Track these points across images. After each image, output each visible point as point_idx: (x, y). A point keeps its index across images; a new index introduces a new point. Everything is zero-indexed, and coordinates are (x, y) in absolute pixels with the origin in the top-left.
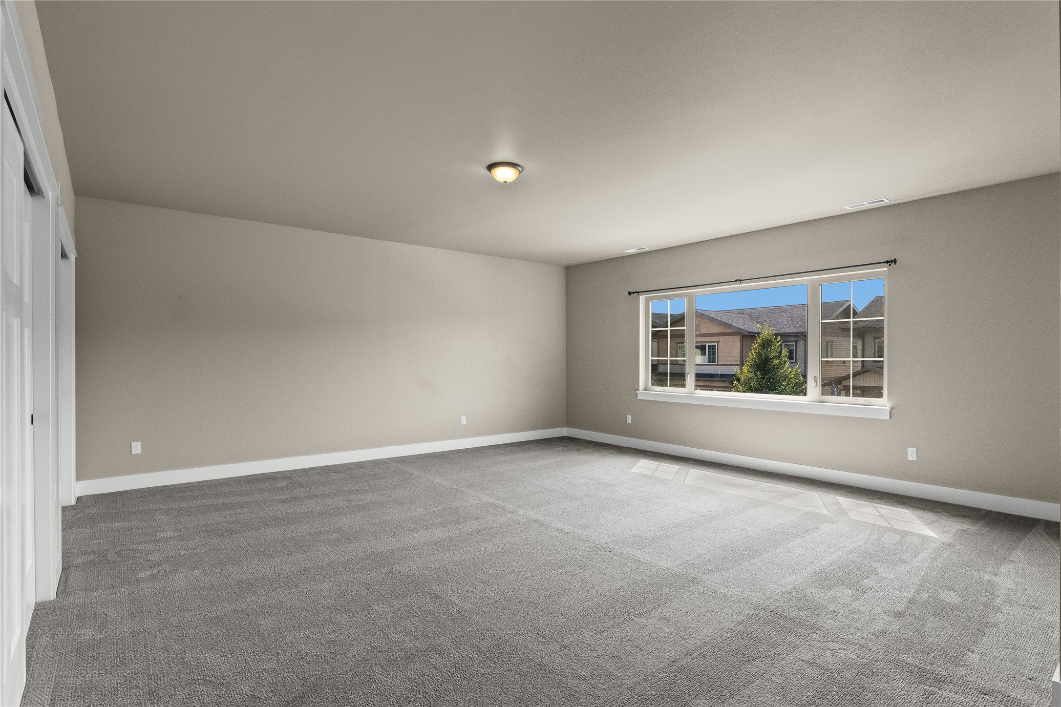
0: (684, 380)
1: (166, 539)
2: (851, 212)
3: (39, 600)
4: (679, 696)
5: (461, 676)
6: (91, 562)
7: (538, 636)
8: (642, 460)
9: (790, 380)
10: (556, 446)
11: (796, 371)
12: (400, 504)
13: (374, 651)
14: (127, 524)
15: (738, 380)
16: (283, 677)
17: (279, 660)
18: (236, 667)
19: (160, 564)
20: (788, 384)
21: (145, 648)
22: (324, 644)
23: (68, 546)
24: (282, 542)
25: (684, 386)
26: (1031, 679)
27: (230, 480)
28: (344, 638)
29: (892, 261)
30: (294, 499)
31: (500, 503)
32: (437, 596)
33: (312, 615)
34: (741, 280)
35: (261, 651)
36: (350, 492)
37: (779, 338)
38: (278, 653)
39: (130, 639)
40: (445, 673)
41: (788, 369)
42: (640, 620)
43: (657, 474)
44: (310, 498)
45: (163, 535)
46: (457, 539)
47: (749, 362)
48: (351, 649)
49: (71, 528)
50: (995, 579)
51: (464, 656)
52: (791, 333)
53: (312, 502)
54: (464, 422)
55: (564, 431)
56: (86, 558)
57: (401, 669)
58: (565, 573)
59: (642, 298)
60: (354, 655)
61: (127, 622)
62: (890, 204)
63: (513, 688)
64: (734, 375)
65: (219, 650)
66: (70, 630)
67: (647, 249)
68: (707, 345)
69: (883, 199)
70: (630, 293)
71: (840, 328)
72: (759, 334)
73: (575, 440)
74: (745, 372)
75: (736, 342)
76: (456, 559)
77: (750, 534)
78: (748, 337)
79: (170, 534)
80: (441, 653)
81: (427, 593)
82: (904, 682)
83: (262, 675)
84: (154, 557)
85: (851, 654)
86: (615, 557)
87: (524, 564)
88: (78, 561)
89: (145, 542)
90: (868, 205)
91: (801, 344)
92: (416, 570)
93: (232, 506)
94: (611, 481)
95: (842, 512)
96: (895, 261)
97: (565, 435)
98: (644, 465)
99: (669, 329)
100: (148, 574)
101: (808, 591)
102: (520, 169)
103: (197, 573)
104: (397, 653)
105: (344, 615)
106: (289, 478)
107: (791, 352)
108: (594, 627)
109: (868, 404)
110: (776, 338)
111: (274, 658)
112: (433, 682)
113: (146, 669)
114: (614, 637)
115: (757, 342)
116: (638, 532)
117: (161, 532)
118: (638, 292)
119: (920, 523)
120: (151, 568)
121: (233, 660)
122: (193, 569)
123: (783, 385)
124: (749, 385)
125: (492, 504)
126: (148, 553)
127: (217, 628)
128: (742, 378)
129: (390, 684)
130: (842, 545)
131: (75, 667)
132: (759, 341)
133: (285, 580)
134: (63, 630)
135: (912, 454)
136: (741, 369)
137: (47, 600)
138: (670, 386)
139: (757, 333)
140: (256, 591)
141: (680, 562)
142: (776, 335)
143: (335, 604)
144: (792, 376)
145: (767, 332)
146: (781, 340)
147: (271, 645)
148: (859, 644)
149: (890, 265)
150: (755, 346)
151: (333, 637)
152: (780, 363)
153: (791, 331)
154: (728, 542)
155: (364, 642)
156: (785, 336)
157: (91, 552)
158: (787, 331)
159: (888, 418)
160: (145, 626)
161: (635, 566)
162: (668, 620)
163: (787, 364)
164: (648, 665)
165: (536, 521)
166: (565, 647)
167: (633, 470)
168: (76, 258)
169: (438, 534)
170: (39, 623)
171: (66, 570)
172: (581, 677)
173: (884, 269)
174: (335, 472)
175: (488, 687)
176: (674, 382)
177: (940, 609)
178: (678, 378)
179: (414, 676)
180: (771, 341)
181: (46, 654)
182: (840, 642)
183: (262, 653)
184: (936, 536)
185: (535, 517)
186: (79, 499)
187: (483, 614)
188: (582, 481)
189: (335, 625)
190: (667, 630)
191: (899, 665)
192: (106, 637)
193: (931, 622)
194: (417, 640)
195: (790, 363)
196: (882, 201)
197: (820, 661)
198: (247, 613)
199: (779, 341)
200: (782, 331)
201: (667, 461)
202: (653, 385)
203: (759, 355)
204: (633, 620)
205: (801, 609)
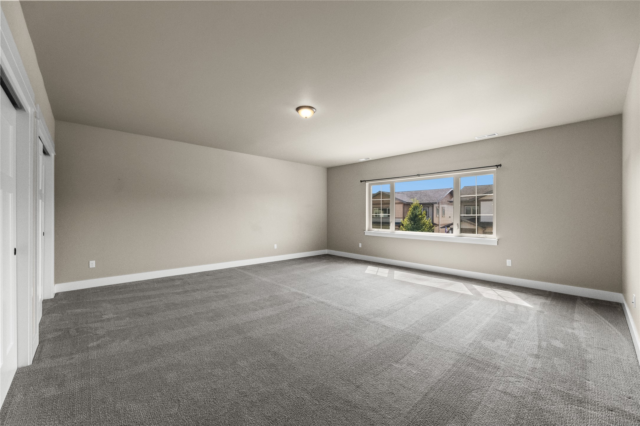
0: (389, 226)
1: (109, 320)
2: (477, 140)
3: (20, 366)
4: (437, 421)
5: (299, 413)
6: (59, 336)
7: (341, 380)
8: (369, 266)
9: (426, 225)
10: (323, 259)
11: (429, 221)
12: (246, 294)
13: (241, 396)
14: (84, 310)
15: (403, 225)
16: (183, 420)
17: (179, 406)
18: (150, 414)
19: (104, 336)
20: (425, 227)
21: (89, 400)
22: (209, 392)
23: (45, 326)
24: (179, 319)
25: (389, 228)
26: (629, 398)
27: (148, 281)
28: (221, 387)
29: (499, 165)
30: (186, 292)
31: (300, 292)
32: (275, 354)
33: (199, 370)
34: (419, 175)
35: (167, 399)
36: (217, 287)
37: (421, 205)
38: (179, 400)
39: (79, 394)
40: (289, 411)
41: (426, 221)
42: (397, 366)
43: (378, 274)
44: (194, 291)
45: (106, 317)
46: (281, 315)
47: (407, 216)
48: (227, 395)
49: (49, 313)
50: (574, 331)
51: (298, 397)
52: (427, 203)
53: (195, 293)
54: (276, 247)
55: (326, 252)
56: (56, 334)
57: (260, 409)
58: (346, 335)
59: (367, 184)
60: (229, 399)
61: (78, 381)
62: (498, 136)
63: (334, 421)
64: (401, 223)
65: (139, 400)
66: (38, 389)
67: (370, 159)
68: (387, 208)
69: (496, 134)
70: (361, 181)
71: (448, 201)
72: (412, 203)
73: (332, 256)
74: (406, 222)
75: (401, 206)
76: (282, 327)
77: (438, 307)
78: (407, 205)
79: (111, 315)
80: (284, 396)
81: (269, 351)
82: (562, 404)
83: (168, 419)
84: (100, 332)
85: (523, 384)
86: (371, 324)
87: (322, 330)
88: (50, 336)
89: (95, 322)
90: (487, 137)
91: (431, 208)
92: (260, 336)
93: (149, 297)
94: (356, 278)
95: (479, 294)
96: (500, 165)
97: (327, 253)
98: (370, 269)
99: (381, 199)
100: (95, 344)
101: (483, 342)
102: (314, 110)
103: (127, 342)
104: (256, 397)
105: (220, 369)
106: (182, 279)
107: (426, 212)
108: (371, 371)
109: (485, 237)
110: (420, 205)
111: (176, 404)
112: (282, 419)
113: (88, 418)
114: (385, 378)
115: (411, 207)
116: (379, 308)
117: (105, 315)
118: (365, 181)
119: (520, 299)
120: (98, 340)
121: (149, 407)
122: (124, 340)
123: (423, 228)
124: (408, 228)
125: (296, 293)
126: (96, 329)
127: (138, 382)
128: (405, 224)
129: (254, 422)
130: (487, 313)
131: (38, 419)
132: (412, 207)
133: (181, 345)
134: (34, 389)
135: (509, 263)
136: (403, 220)
137: (25, 365)
138: (382, 228)
139: (411, 203)
140: (164, 354)
141: (407, 326)
142: (420, 204)
143: (214, 362)
144: (428, 223)
145: (415, 202)
146: (422, 206)
147: (175, 394)
148: (525, 378)
149: (497, 167)
150: (410, 209)
151: (214, 387)
152: (422, 217)
153: (426, 202)
154: (428, 313)
155: (234, 389)
156: (424, 204)
157: (60, 330)
158: (424, 202)
159: (497, 245)
160: (90, 383)
161: (383, 329)
162: (413, 365)
163: (425, 218)
164: (412, 398)
165: (322, 302)
166: (358, 387)
167: (366, 272)
168: (55, 155)
169: (269, 312)
170: (17, 384)
171: (41, 342)
172: (374, 410)
173: (494, 169)
174: (207, 276)
175: (318, 420)
176: (384, 227)
177: (557, 352)
178: (386, 225)
179: (269, 415)
180: (417, 207)
181: (18, 409)
182: (514, 376)
183: (168, 401)
184: (532, 307)
185: (322, 300)
186: (57, 294)
187: (304, 365)
188: (341, 278)
189: (215, 377)
190: (415, 372)
191: (555, 392)
192: (63, 393)
193: (556, 361)
194: (267, 386)
195: (427, 217)
196: (495, 135)
197: (508, 391)
198: (158, 370)
199: (421, 207)
200: (422, 202)
201: (382, 267)
202: (373, 228)
203: (412, 213)
204: (393, 366)
205: (483, 354)
